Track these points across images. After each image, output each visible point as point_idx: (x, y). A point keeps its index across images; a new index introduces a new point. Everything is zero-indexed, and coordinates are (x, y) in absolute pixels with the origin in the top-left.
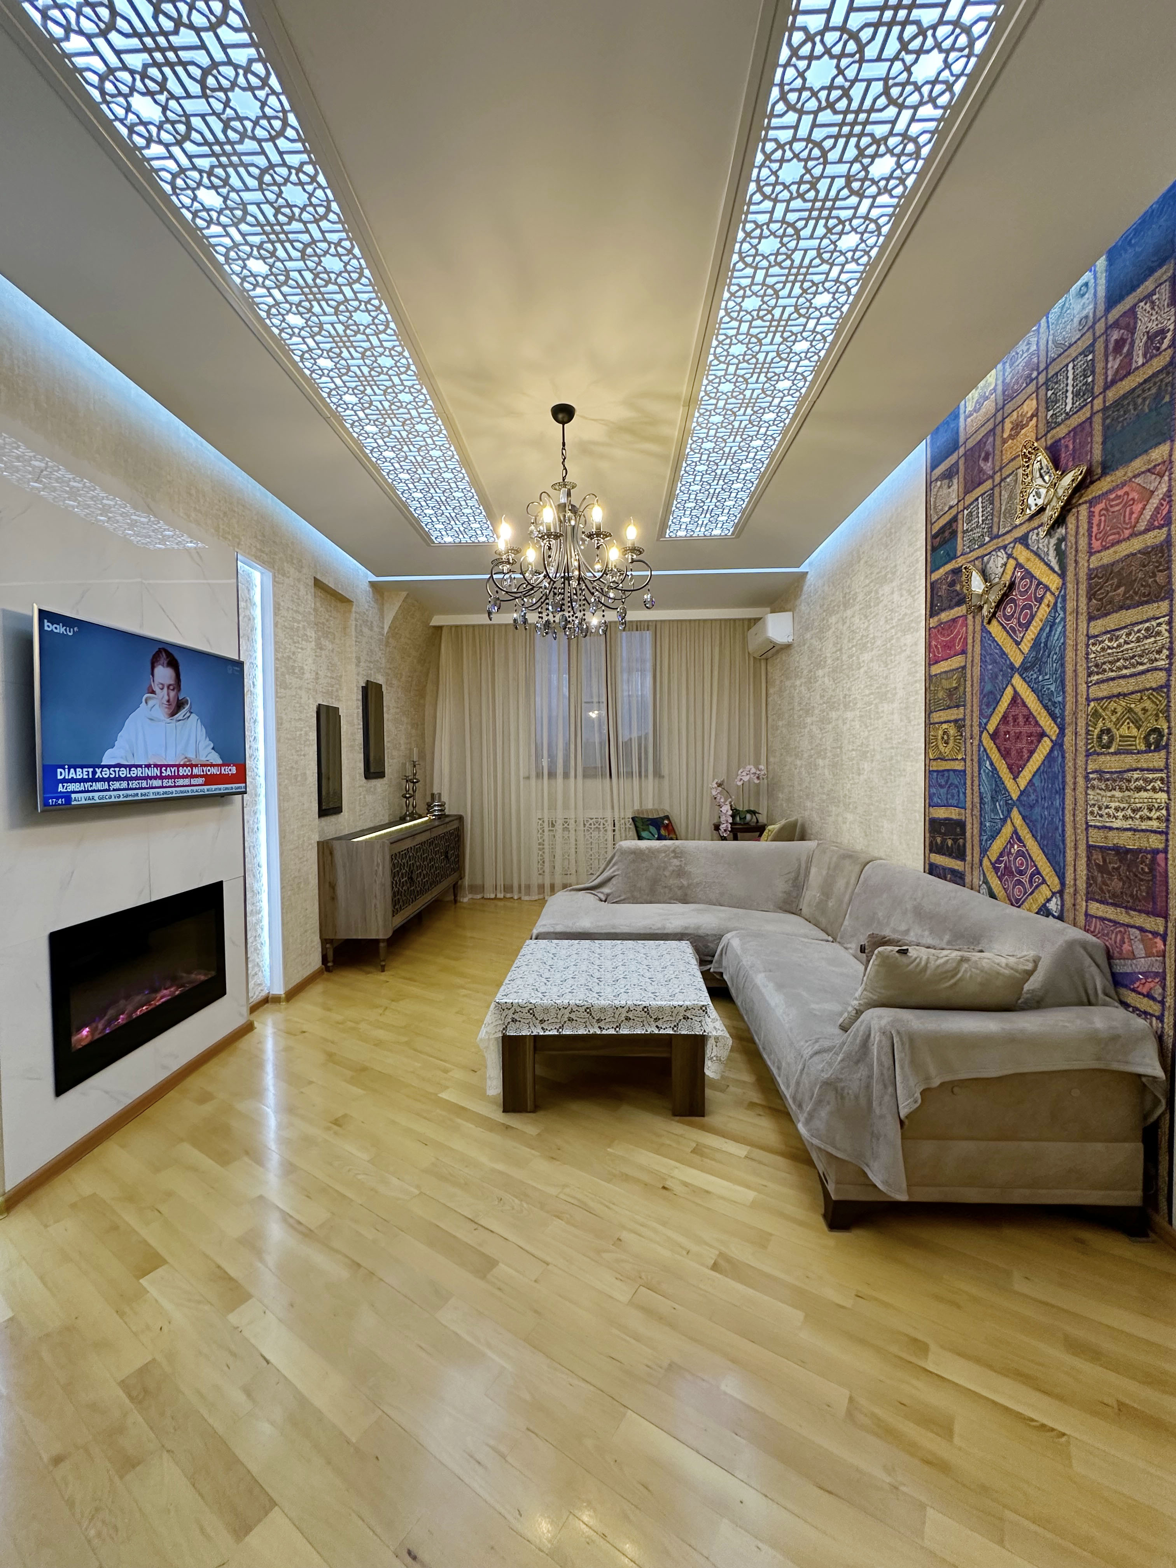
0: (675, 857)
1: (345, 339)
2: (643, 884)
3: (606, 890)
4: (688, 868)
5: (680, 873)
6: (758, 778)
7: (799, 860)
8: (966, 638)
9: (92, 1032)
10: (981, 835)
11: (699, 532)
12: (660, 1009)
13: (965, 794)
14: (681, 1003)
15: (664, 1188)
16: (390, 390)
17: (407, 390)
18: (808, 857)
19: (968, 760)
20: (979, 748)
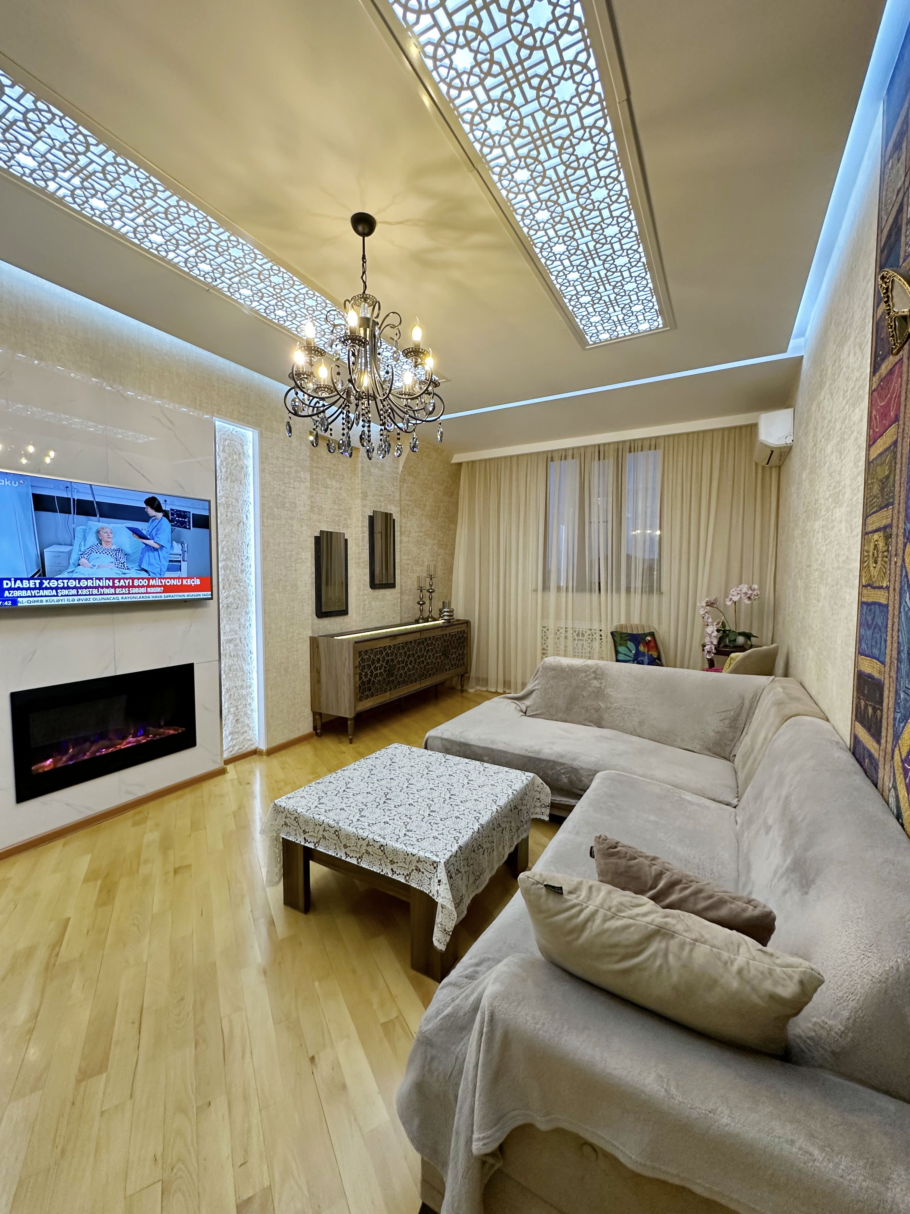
0: (595, 678)
2: (561, 702)
3: (528, 702)
4: (608, 691)
5: (599, 694)
6: (749, 598)
7: (743, 698)
8: (900, 396)
9: (54, 762)
10: (895, 711)
11: (622, 331)
12: (395, 851)
13: (886, 641)
14: (415, 852)
19: (891, 589)
20: (902, 571)
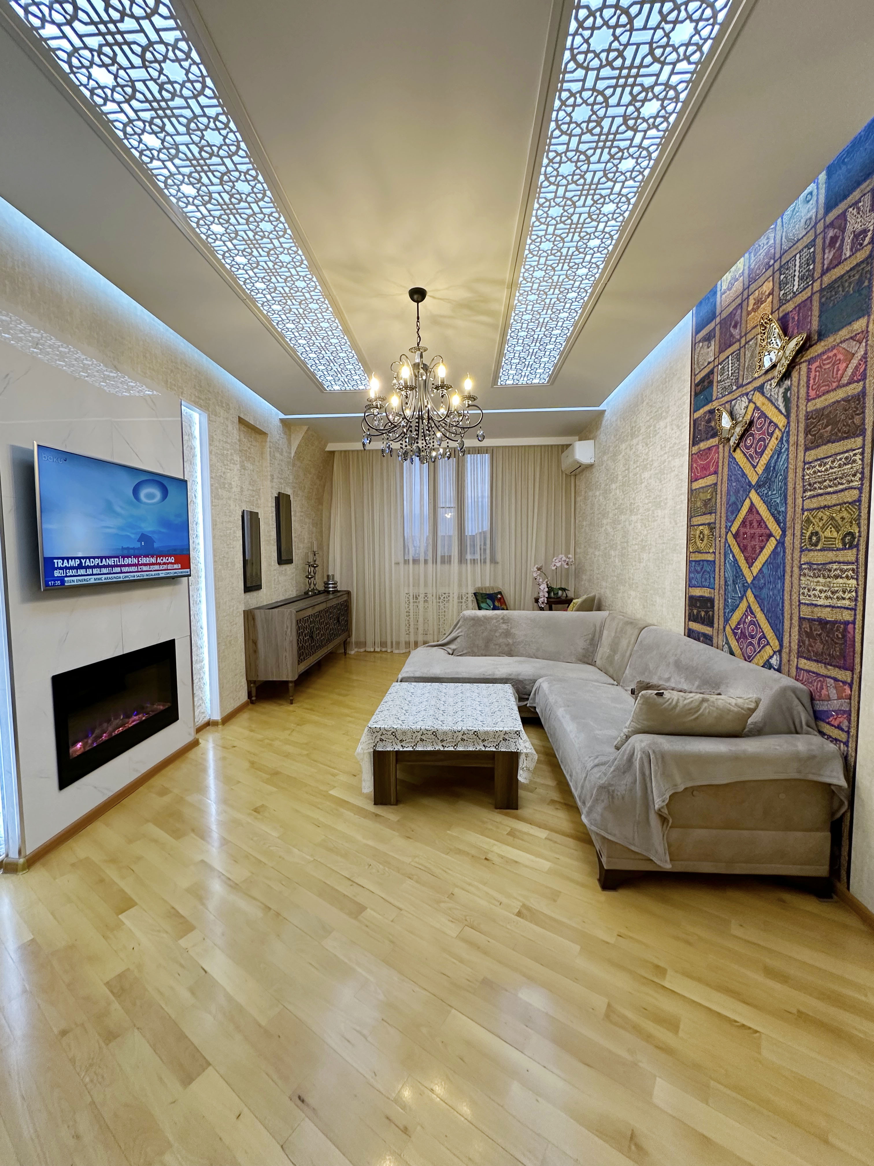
0: (503, 623)
1: (254, 242)
2: (480, 643)
3: (453, 646)
4: (513, 631)
5: (507, 634)
6: (567, 564)
7: (595, 626)
8: (718, 462)
9: (84, 746)
10: (725, 608)
11: (523, 381)
12: (487, 733)
13: (714, 578)
14: (501, 729)
15: (486, 859)
16: (289, 279)
17: (301, 279)
18: (602, 623)
19: (717, 553)
20: (725, 545)
